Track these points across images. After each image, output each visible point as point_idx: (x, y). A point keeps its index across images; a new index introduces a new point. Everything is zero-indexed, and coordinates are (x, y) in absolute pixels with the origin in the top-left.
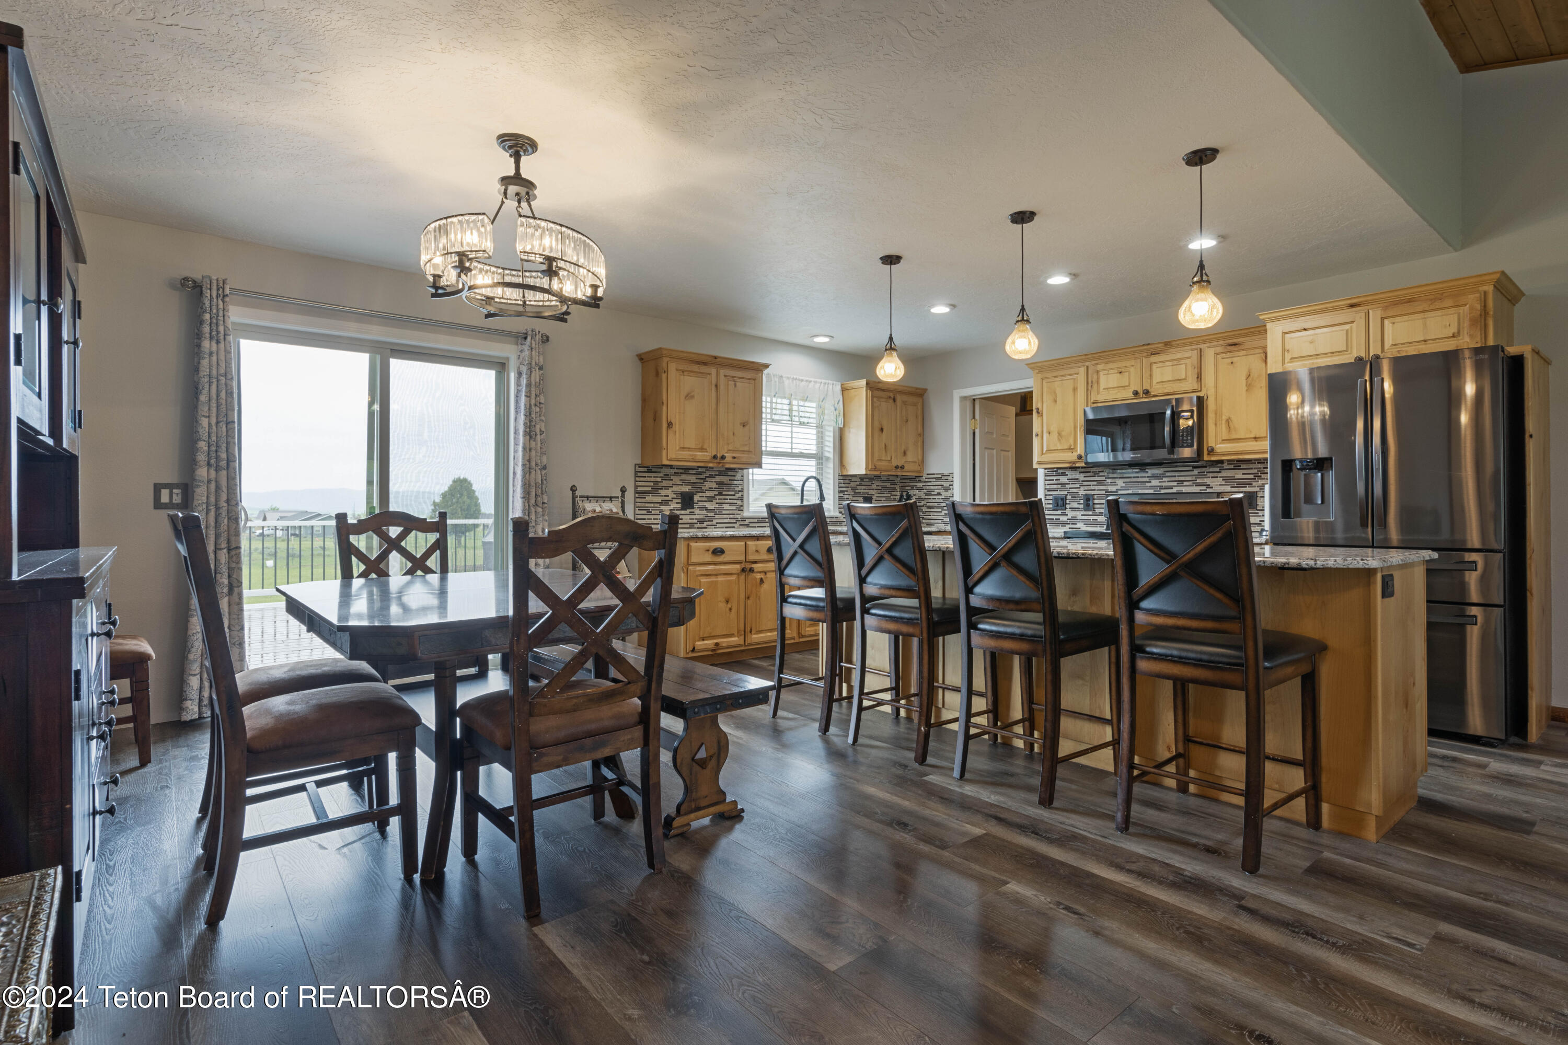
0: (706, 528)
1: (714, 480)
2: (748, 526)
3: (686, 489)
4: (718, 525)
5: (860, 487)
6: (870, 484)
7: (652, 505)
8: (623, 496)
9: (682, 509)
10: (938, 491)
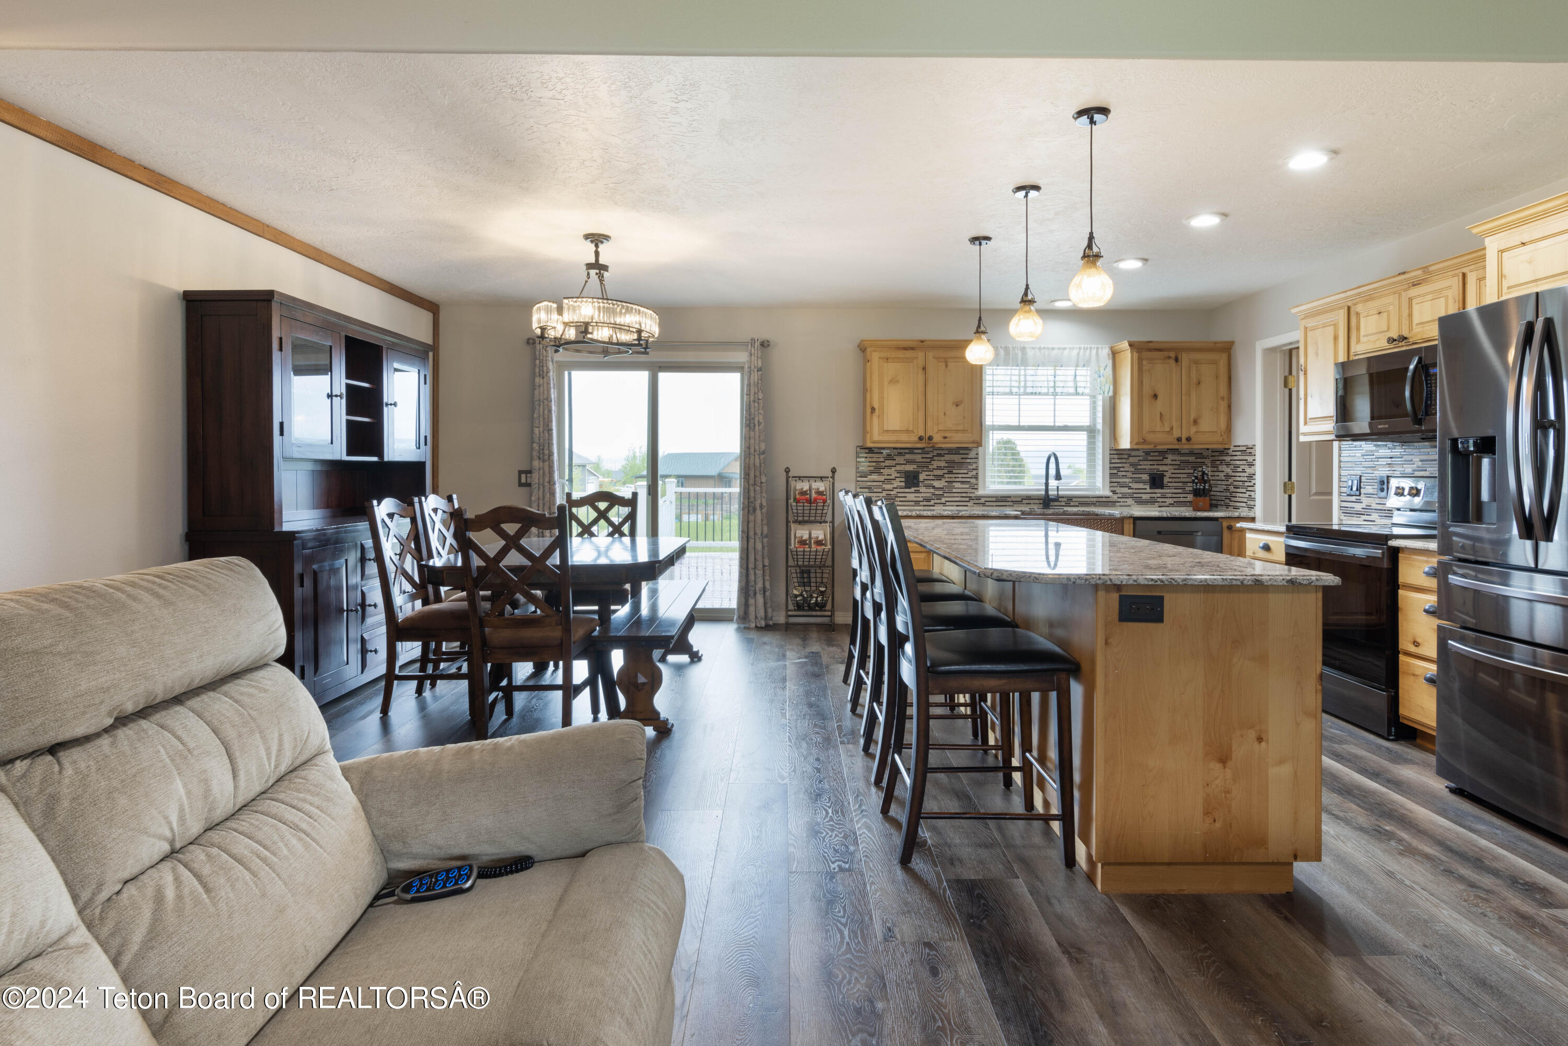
0: (934, 506)
1: (942, 458)
2: (983, 504)
3: (910, 468)
4: (947, 504)
5: (1145, 463)
6: (1161, 458)
7: (875, 484)
8: (834, 476)
9: (906, 487)
10: (1242, 467)
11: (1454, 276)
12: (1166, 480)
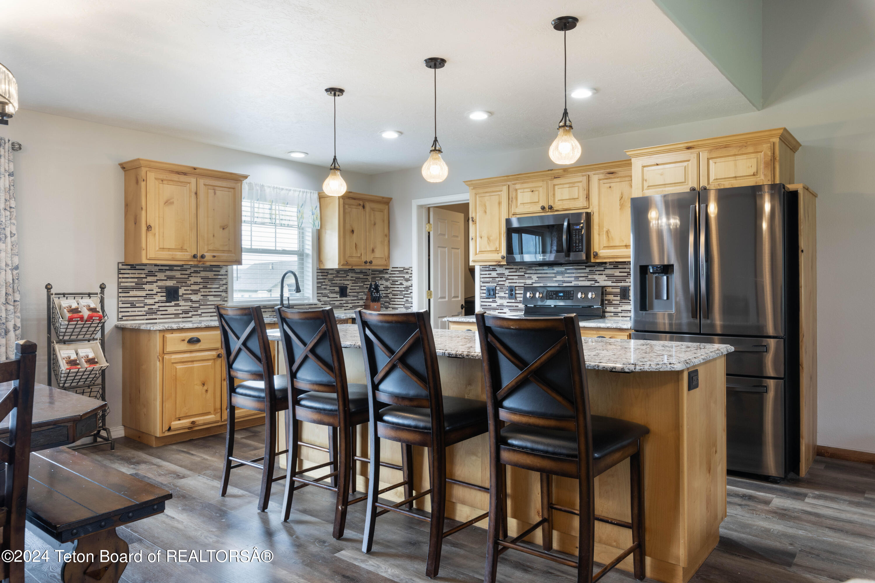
0: (191, 317)
1: (198, 275)
3: (170, 283)
4: (203, 315)
5: (337, 279)
6: (345, 275)
7: (136, 299)
8: (102, 292)
9: (167, 302)
10: (401, 281)
11: (583, 176)
12: (348, 291)
